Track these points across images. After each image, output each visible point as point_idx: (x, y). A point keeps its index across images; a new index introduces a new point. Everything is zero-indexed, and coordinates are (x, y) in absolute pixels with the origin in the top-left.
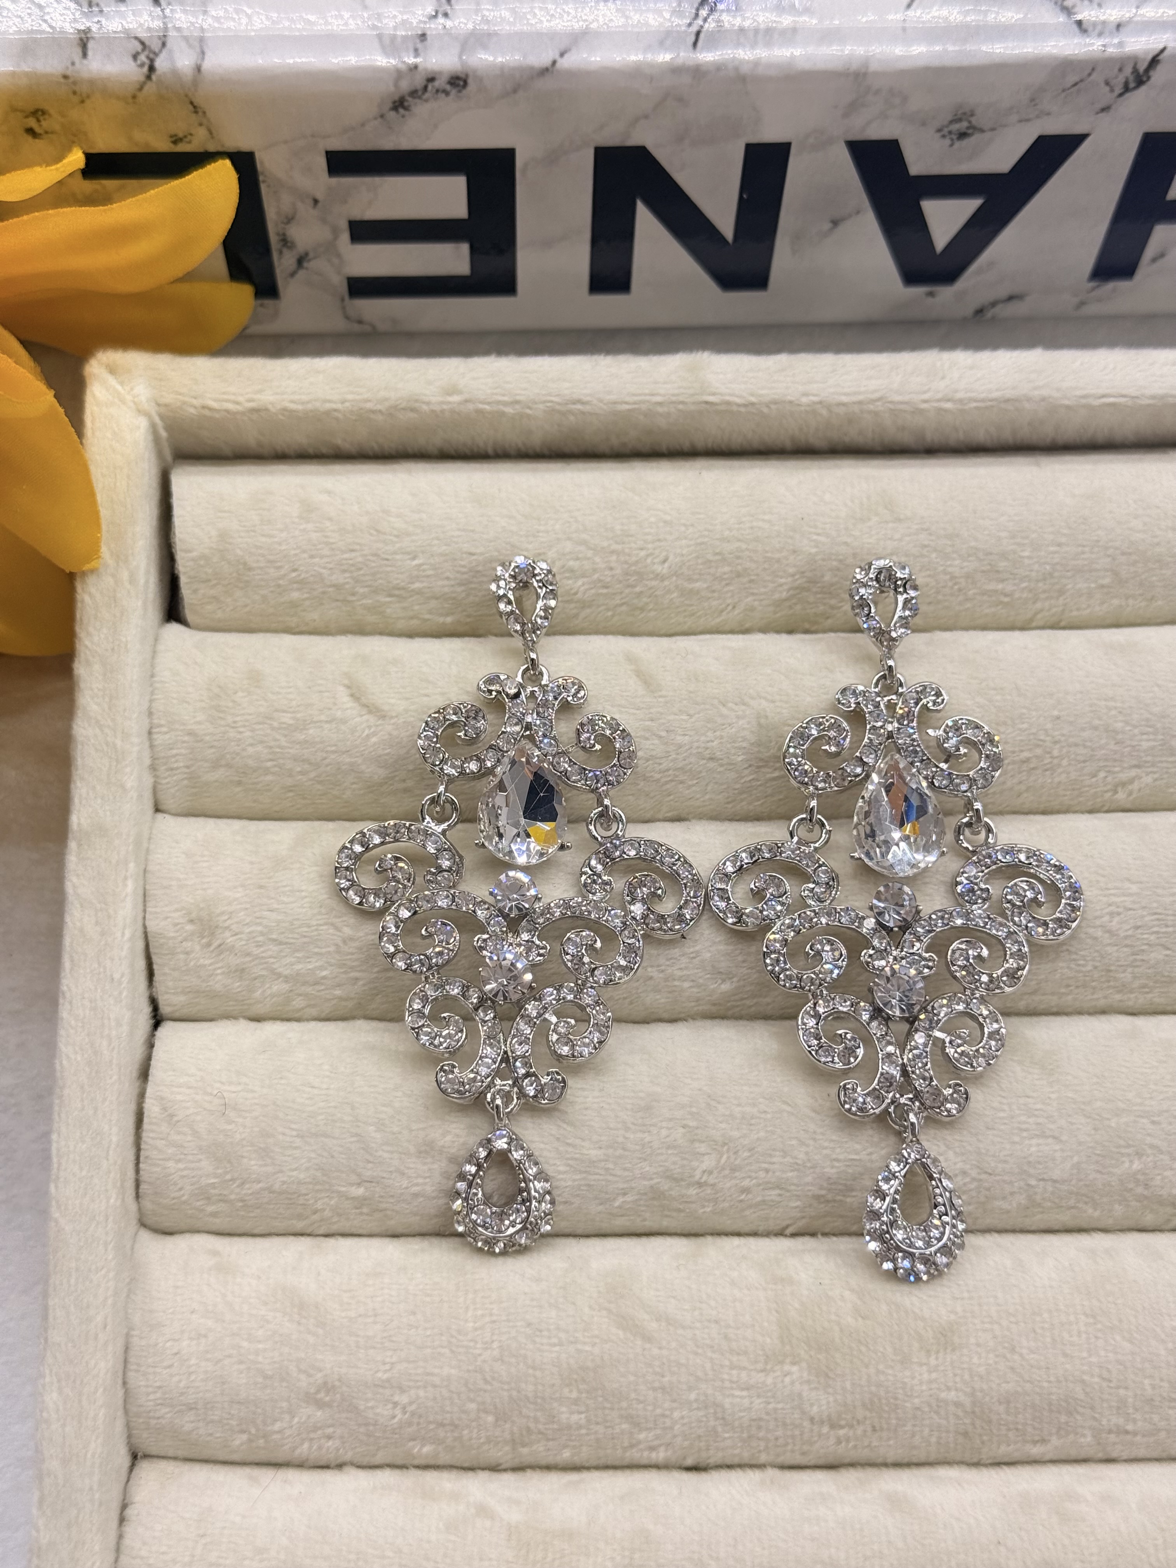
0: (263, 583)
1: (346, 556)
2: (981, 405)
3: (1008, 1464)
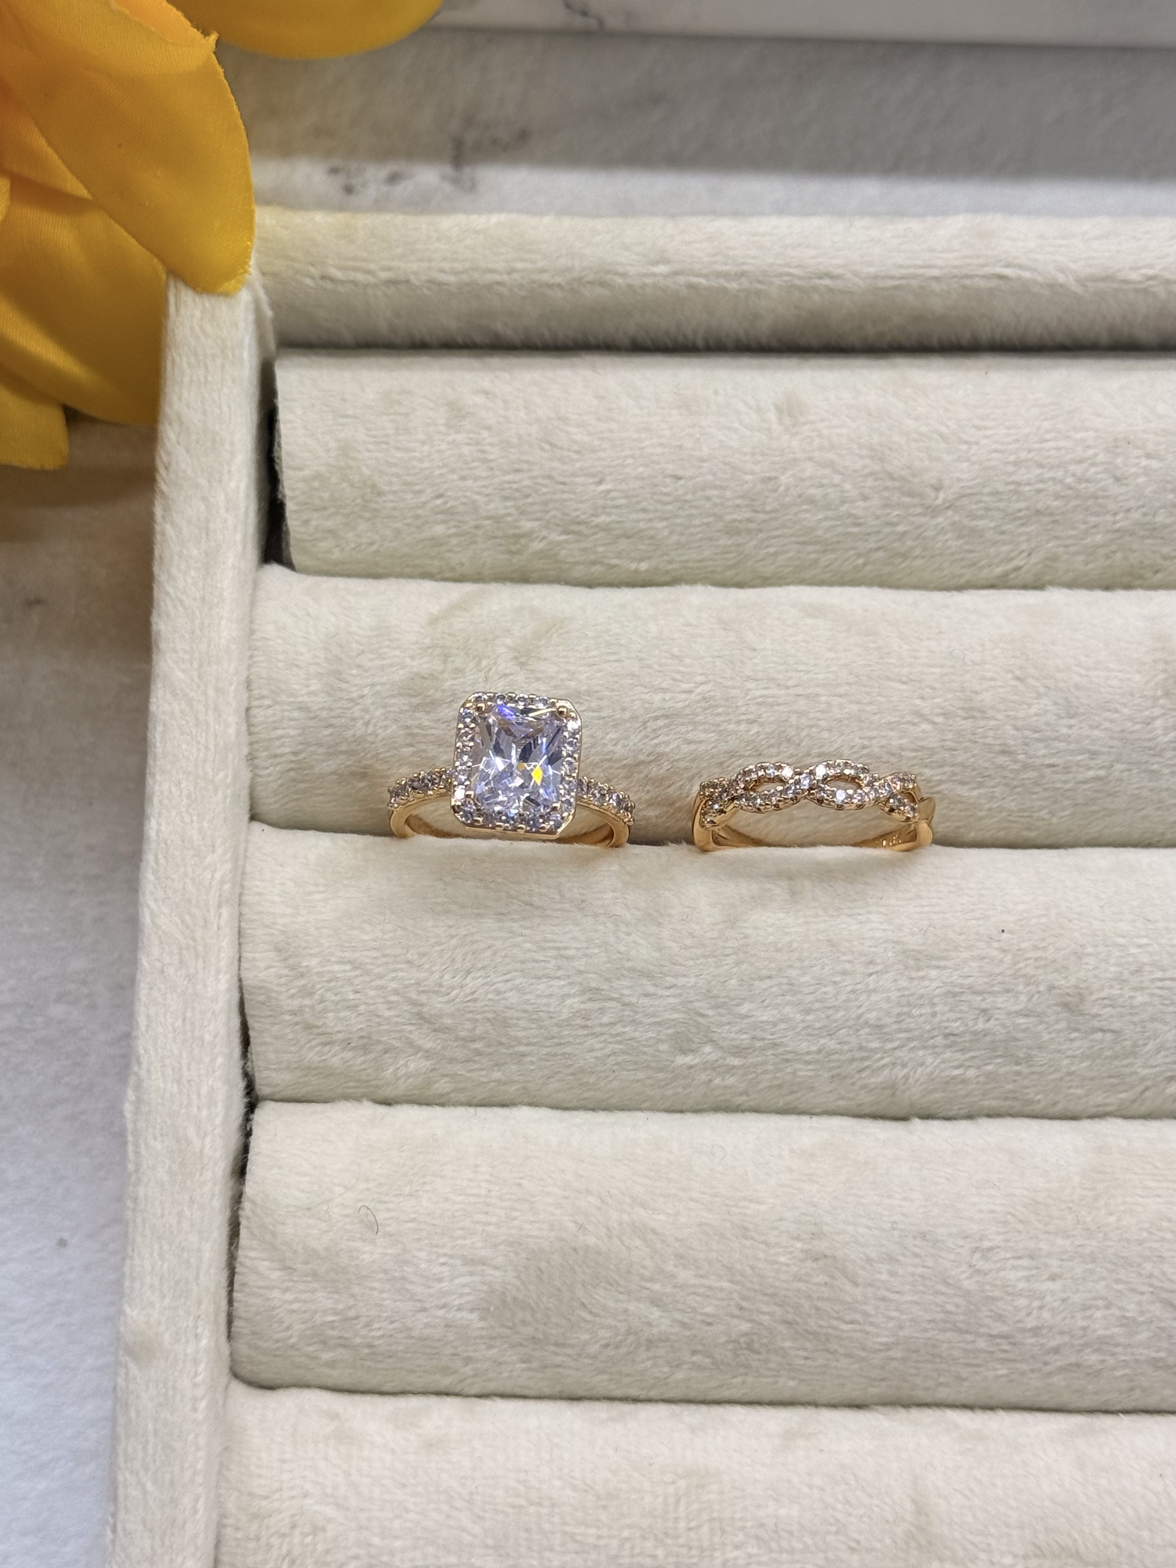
0: (396, 513)
1: (508, 478)
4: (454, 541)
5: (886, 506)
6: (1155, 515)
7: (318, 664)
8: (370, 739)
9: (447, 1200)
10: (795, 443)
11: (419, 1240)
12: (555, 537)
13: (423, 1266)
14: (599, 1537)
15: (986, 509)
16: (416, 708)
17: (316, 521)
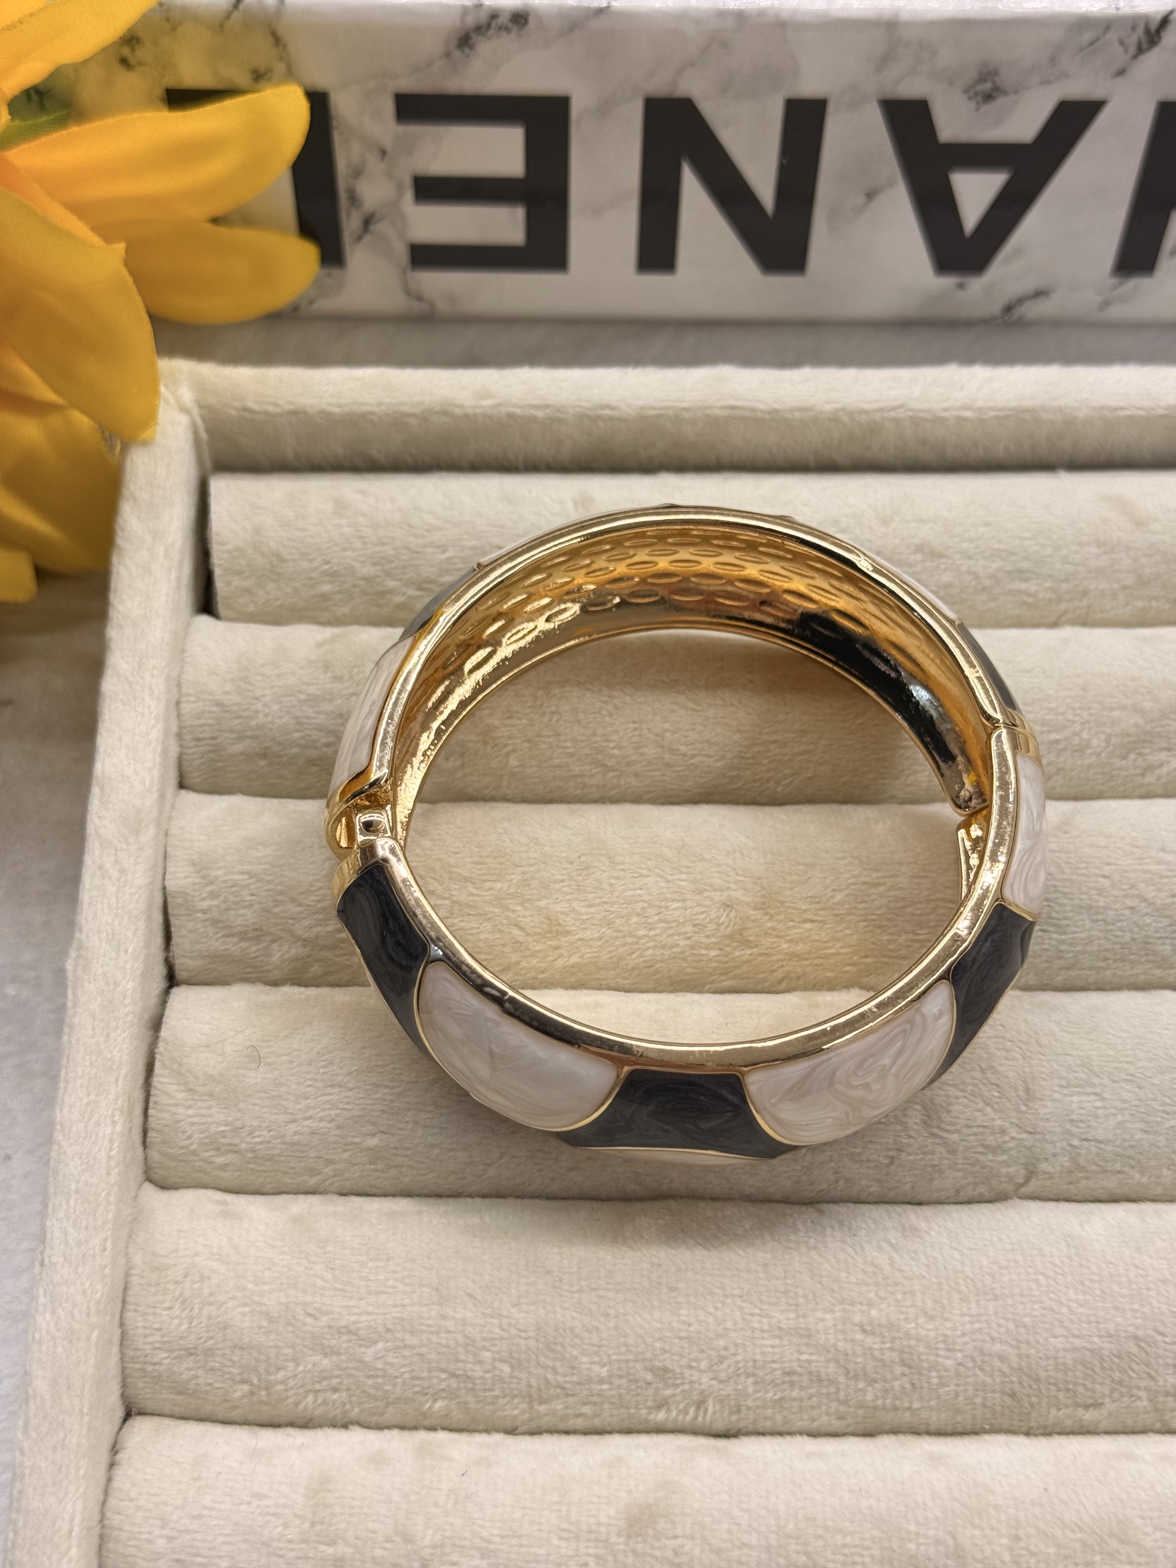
0: (295, 576)
1: (378, 549)
2: (1000, 414)
3: (1060, 1433)
7: (230, 672)
8: (270, 726)
11: (291, 1068)
13: (294, 1087)
17: (236, 582)
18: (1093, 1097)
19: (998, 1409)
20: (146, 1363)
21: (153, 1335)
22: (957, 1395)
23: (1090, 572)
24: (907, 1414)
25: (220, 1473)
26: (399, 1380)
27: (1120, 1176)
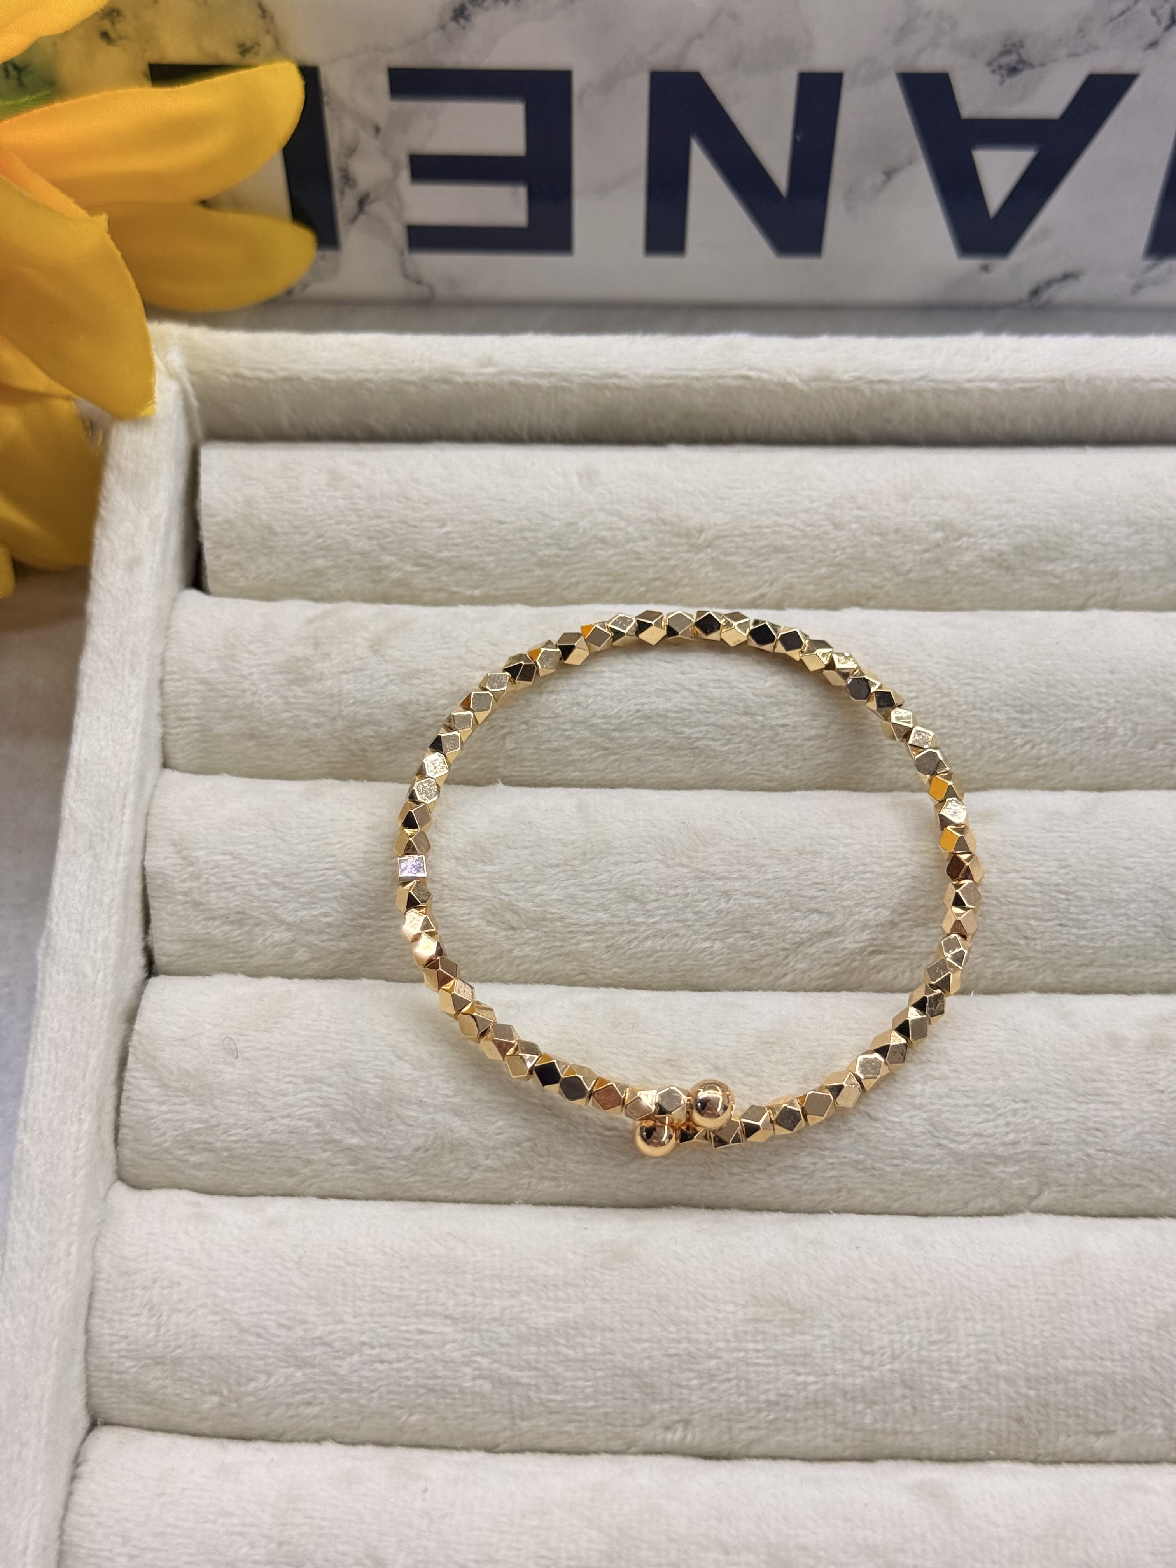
0: (287, 549)
1: (373, 522)
2: (1027, 385)
3: (1069, 1462)
4: (332, 571)
5: (660, 545)
6: (864, 552)
7: (217, 650)
8: (257, 705)
9: (294, 1034)
10: (591, 498)
11: (270, 1063)
12: (409, 568)
13: (273, 1083)
14: (402, 1290)
15: (737, 548)
16: (292, 682)
17: (226, 555)
18: (1110, 1106)
19: (1004, 1434)
20: (111, 1372)
21: (118, 1342)
22: (961, 1419)
23: (1120, 552)
24: (909, 1438)
25: (184, 1489)
26: (375, 1395)
27: (1138, 1190)
